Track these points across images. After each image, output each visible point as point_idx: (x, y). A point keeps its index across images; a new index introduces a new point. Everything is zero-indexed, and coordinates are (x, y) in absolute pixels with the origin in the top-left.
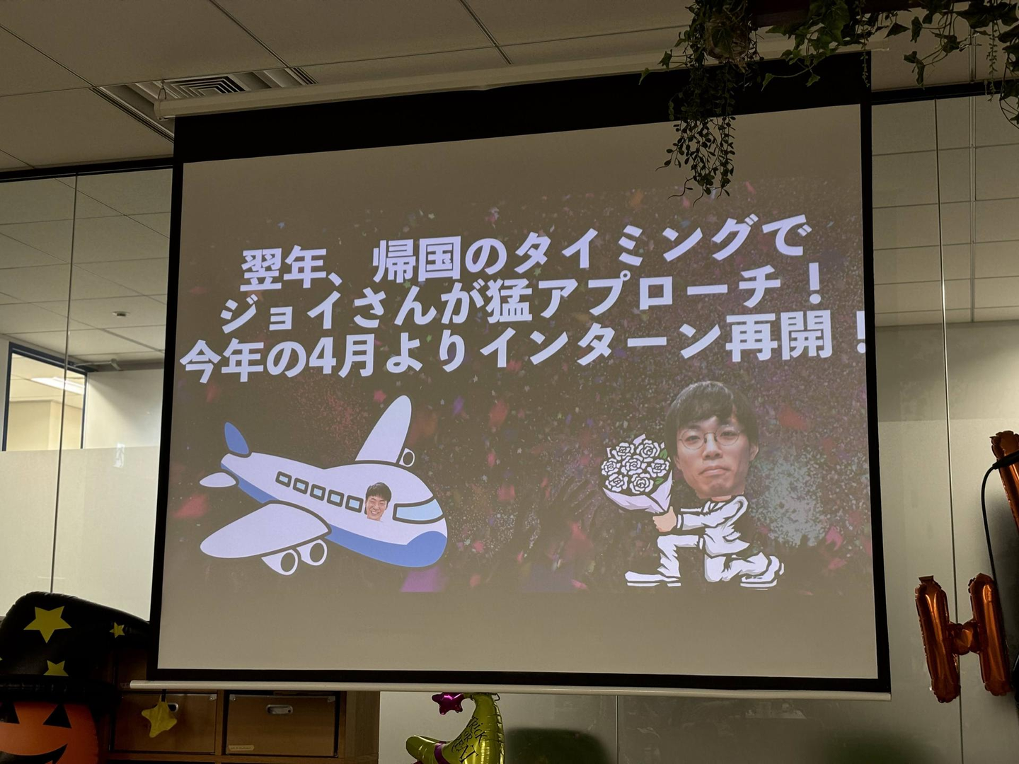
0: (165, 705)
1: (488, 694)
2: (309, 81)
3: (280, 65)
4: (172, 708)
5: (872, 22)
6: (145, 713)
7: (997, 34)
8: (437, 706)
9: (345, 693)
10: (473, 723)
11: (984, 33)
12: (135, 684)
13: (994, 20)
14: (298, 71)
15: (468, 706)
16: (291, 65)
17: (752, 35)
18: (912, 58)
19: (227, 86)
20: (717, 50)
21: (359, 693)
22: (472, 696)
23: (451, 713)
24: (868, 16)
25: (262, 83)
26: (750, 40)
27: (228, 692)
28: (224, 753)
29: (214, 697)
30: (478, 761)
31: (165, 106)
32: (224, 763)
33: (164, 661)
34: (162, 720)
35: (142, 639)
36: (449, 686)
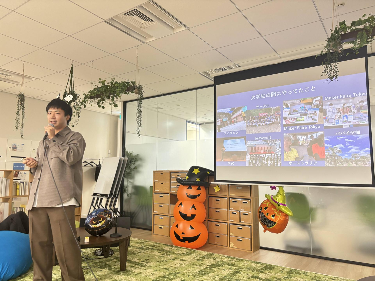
0: (218, 186)
1: (282, 186)
2: (240, 66)
3: (234, 64)
4: (219, 187)
6: (214, 188)
8: (271, 188)
9: (252, 185)
10: (279, 192)
12: (212, 183)
14: (237, 65)
16: (236, 64)
17: (342, 44)
19: (224, 69)
20: (333, 49)
21: (254, 186)
22: (278, 187)
23: (274, 190)
25: (230, 68)
27: (229, 185)
28: (229, 195)
29: (226, 185)
30: (280, 200)
31: (212, 75)
32: (229, 198)
33: (217, 179)
34: (217, 189)
35: (213, 174)
36: (273, 185)
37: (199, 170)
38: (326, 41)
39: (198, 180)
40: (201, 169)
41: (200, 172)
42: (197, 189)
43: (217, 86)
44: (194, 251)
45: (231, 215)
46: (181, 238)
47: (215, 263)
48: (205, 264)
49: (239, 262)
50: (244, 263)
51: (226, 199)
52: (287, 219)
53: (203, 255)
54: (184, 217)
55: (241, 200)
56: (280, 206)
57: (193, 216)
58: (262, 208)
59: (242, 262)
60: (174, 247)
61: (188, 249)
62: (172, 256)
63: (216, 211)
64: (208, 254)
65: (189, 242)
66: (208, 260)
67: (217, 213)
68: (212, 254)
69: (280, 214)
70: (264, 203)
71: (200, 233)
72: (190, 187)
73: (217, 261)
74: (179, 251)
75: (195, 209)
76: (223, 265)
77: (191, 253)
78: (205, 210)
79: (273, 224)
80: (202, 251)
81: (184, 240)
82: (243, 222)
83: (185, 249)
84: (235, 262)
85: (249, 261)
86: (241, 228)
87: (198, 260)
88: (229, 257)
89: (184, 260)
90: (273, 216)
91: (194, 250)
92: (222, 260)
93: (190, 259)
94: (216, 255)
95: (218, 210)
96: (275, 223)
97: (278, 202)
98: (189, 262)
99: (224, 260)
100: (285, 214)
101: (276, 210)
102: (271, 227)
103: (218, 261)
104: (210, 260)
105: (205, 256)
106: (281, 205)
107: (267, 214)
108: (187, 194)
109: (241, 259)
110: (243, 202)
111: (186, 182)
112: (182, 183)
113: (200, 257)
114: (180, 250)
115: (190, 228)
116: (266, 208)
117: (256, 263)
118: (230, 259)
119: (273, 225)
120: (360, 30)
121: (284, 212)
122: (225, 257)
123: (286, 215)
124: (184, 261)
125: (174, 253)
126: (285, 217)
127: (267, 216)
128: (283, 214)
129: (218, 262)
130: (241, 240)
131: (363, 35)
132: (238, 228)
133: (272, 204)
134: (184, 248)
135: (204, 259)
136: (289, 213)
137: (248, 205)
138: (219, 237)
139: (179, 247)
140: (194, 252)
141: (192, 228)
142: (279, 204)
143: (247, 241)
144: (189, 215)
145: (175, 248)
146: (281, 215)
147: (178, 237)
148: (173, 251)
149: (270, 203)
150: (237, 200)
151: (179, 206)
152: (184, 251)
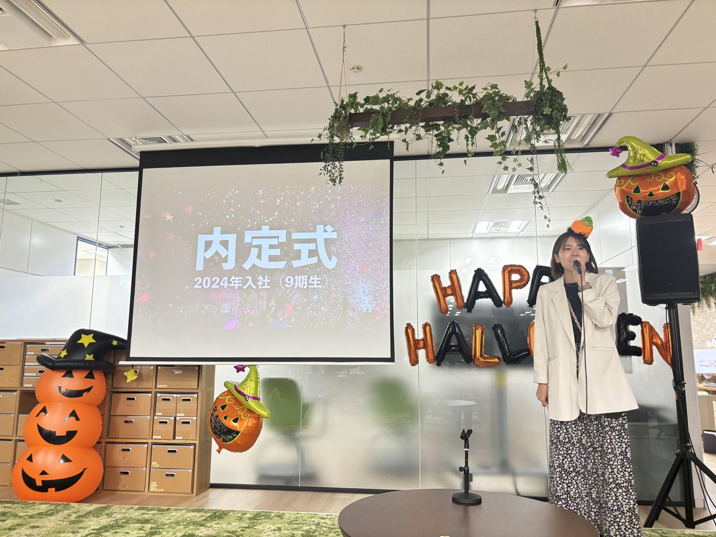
0: (133, 370)
1: (255, 365)
2: (192, 140)
3: (181, 134)
4: (136, 372)
5: (392, 128)
6: (125, 374)
7: (434, 134)
8: (236, 370)
9: (202, 365)
10: (248, 376)
11: (430, 134)
12: (121, 363)
13: (433, 129)
14: (188, 136)
15: (247, 369)
16: (185, 134)
17: (351, 130)
18: (404, 141)
19: (161, 140)
20: (338, 134)
21: (207, 366)
22: (248, 366)
23: (241, 372)
24: (391, 126)
25: (175, 141)
26: (350, 132)
27: (157, 366)
28: (156, 388)
29: (152, 368)
30: (250, 389)
31: (136, 147)
32: (155, 392)
33: (132, 354)
34: (132, 376)
35: (124, 346)
36: (240, 363)
37: (93, 338)
38: (329, 119)
39: (89, 357)
40: (97, 335)
41: (95, 341)
42: (85, 378)
43: (146, 171)
44: (64, 507)
45: (158, 427)
46: (39, 483)
47: (110, 523)
48: (87, 528)
49: (162, 514)
50: (172, 514)
51: (150, 395)
52: (260, 424)
53: (85, 511)
54: (50, 437)
55: (179, 395)
56: (250, 400)
57: (71, 435)
58: (216, 407)
59: (167, 514)
60: (17, 504)
61: (53, 504)
62: (10, 522)
63: (126, 422)
64: (97, 508)
65: (56, 491)
66: (95, 519)
67: (127, 424)
68: (105, 508)
69: (249, 415)
70: (221, 398)
71: (85, 469)
72: (69, 373)
73: (114, 519)
74: (29, 511)
75: (77, 419)
76: (125, 524)
77: (58, 512)
78: (101, 419)
79: (235, 435)
80: (84, 504)
81: (46, 486)
82: (181, 438)
83: (46, 504)
84: (154, 515)
85: (183, 510)
86: (175, 451)
87: (73, 522)
88: (142, 509)
89: (38, 527)
90: (236, 421)
91: (65, 504)
92: (127, 515)
93: (54, 523)
94: (115, 508)
95: (129, 418)
96: (238, 433)
97: (246, 394)
98: (48, 529)
99: (130, 516)
100: (256, 416)
101: (242, 409)
102: (230, 440)
103: (117, 518)
104: (99, 518)
105: (90, 512)
106: (251, 398)
107: (225, 418)
108: (60, 388)
109: (166, 508)
110: (183, 400)
111: (60, 362)
112: (51, 364)
113: (78, 517)
114: (33, 507)
115: (62, 461)
116: (223, 407)
117: (194, 512)
118: (142, 511)
119: (234, 438)
120: (376, 112)
121: (255, 412)
122: (133, 510)
123: (258, 418)
124: (38, 529)
125: (16, 516)
126: (256, 420)
127: (225, 422)
128: (252, 415)
129: (117, 520)
130: (173, 475)
131: (379, 120)
132: (169, 451)
133: (236, 399)
134: (42, 504)
135: (85, 519)
136: (263, 413)
137: (192, 405)
138: (127, 473)
139: (31, 502)
140: (66, 507)
141: (66, 459)
142: (248, 397)
143: (185, 475)
144: (61, 432)
145: (20, 505)
146: (250, 417)
147: (29, 482)
148: (14, 511)
149: (232, 397)
150: (172, 397)
151: (38, 416)
152: (41, 508)
